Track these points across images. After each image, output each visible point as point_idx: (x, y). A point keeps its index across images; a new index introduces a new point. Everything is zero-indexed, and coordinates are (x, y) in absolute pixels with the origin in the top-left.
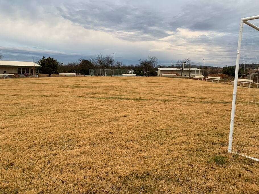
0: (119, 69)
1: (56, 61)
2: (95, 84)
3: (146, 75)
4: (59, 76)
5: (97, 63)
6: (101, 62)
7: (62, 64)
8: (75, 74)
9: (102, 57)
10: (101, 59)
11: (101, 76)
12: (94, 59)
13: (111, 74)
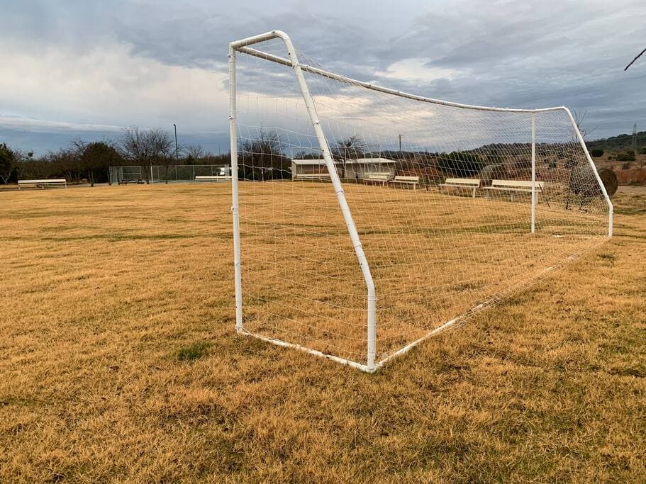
0: (190, 164)
1: (5, 147)
2: (97, 204)
3: (267, 177)
4: (16, 189)
5: (125, 150)
6: (135, 146)
7: (31, 155)
8: (64, 180)
9: (137, 135)
10: (135, 139)
11: (138, 183)
12: (116, 141)
13: (167, 178)
